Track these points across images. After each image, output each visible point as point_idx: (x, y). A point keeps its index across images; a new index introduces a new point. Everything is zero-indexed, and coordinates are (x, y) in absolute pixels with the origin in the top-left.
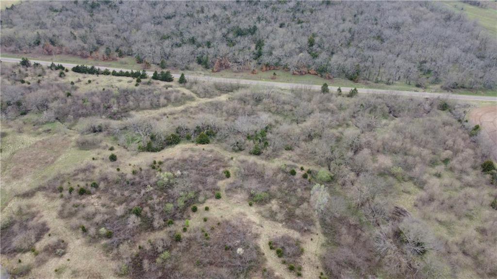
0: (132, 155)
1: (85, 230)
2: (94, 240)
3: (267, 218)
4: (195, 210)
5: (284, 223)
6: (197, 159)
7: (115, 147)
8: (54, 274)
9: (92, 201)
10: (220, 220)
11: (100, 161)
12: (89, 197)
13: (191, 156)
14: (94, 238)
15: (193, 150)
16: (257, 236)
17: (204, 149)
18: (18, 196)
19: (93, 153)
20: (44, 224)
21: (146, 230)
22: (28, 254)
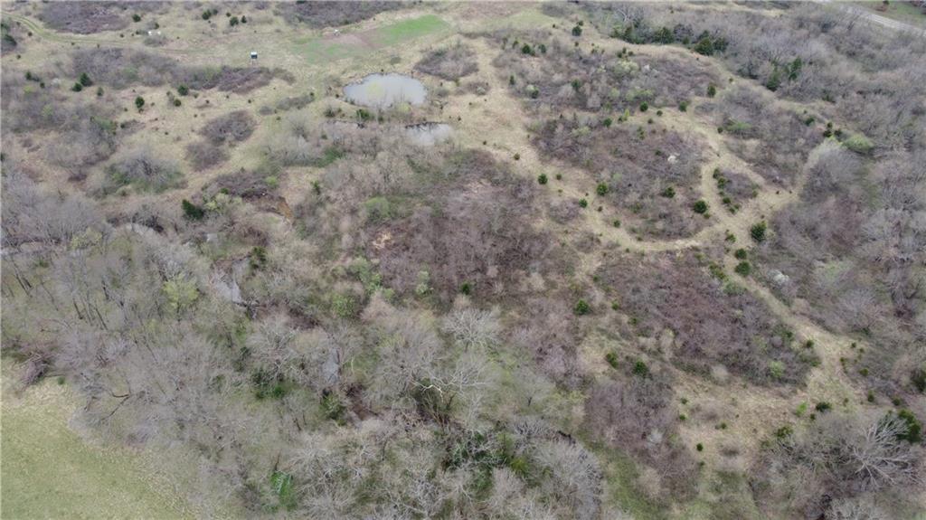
0: (601, 38)
1: (512, 82)
2: (518, 94)
3: (732, 151)
4: (644, 109)
5: (752, 165)
6: (682, 65)
7: (585, 23)
8: (467, 105)
9: (533, 62)
10: (669, 129)
11: (560, 31)
12: (531, 58)
13: (675, 60)
14: (519, 92)
15: (682, 55)
16: (705, 161)
17: (698, 59)
18: (460, 33)
19: (556, 21)
20: (475, 64)
21: (576, 106)
22: (450, 83)
